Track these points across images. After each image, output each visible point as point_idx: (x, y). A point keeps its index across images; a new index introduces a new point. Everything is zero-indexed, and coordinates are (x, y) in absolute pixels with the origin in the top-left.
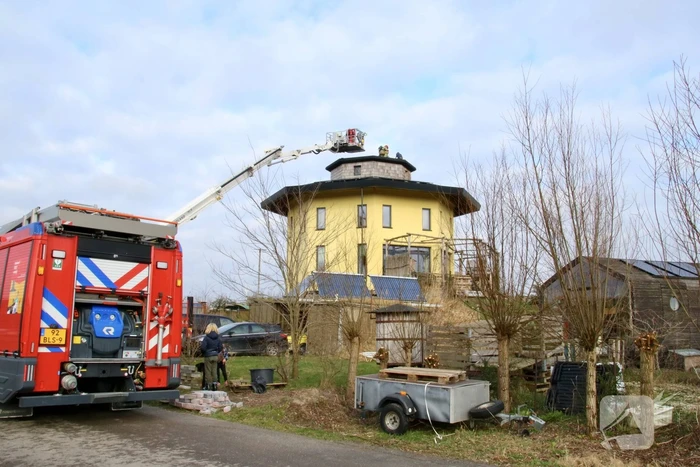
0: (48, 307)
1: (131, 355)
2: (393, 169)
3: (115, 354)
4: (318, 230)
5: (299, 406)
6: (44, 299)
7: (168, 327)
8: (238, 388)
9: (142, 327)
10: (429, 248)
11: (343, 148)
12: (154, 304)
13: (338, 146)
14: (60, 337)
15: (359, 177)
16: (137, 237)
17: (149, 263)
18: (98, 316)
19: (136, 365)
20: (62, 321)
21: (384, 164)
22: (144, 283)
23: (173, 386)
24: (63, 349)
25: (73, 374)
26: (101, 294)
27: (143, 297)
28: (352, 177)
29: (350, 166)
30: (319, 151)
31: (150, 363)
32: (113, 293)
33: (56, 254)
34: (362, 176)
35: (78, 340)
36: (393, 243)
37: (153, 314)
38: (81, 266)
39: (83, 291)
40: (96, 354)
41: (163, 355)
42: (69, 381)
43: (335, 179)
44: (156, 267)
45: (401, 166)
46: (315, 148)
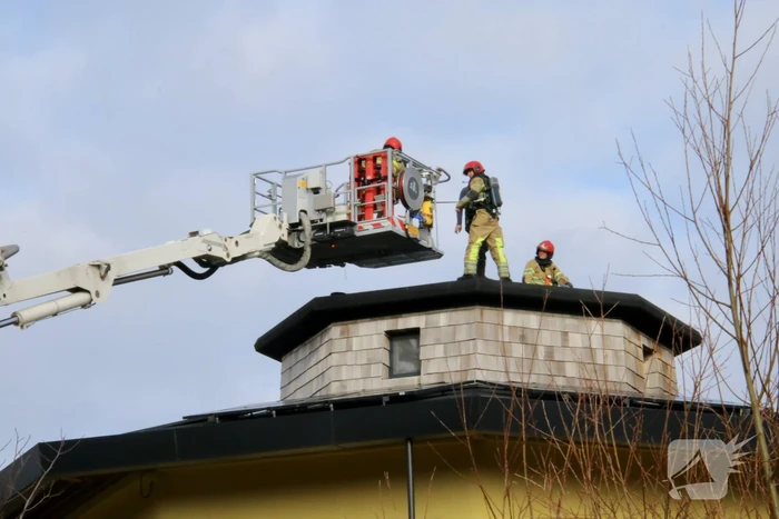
2: (576, 340)
11: (334, 246)
13: (308, 233)
15: (409, 384)
21: (531, 319)
28: (377, 383)
29: (370, 334)
30: (211, 264)
34: (427, 380)
43: (301, 396)
45: (618, 328)
46: (188, 252)
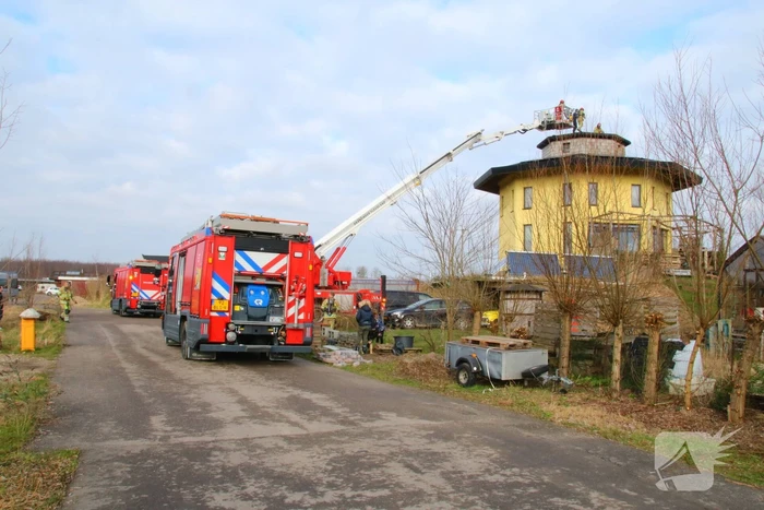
0: (216, 285)
1: (275, 320)
2: (604, 145)
3: (264, 318)
4: (525, 209)
5: (406, 364)
6: (213, 280)
7: (303, 301)
8: (381, 351)
9: (283, 300)
10: (639, 225)
11: (550, 126)
12: (291, 283)
13: (545, 124)
14: (224, 306)
15: (567, 154)
16: (278, 236)
17: (287, 253)
18: (252, 292)
19: (279, 327)
20: (226, 295)
21: (594, 140)
22: (284, 268)
23: (308, 343)
24: (227, 314)
25: (234, 331)
26: (254, 277)
27: (284, 279)
29: (559, 144)
30: (525, 131)
31: (289, 326)
32: (261, 275)
33: (221, 248)
34: (571, 153)
35: (237, 308)
36: (597, 221)
37: (290, 291)
38: (238, 257)
39: (239, 274)
40: (250, 318)
41: (299, 321)
42: (231, 336)
43: (546, 157)
44: (292, 257)
45: (613, 141)
46: (520, 128)
